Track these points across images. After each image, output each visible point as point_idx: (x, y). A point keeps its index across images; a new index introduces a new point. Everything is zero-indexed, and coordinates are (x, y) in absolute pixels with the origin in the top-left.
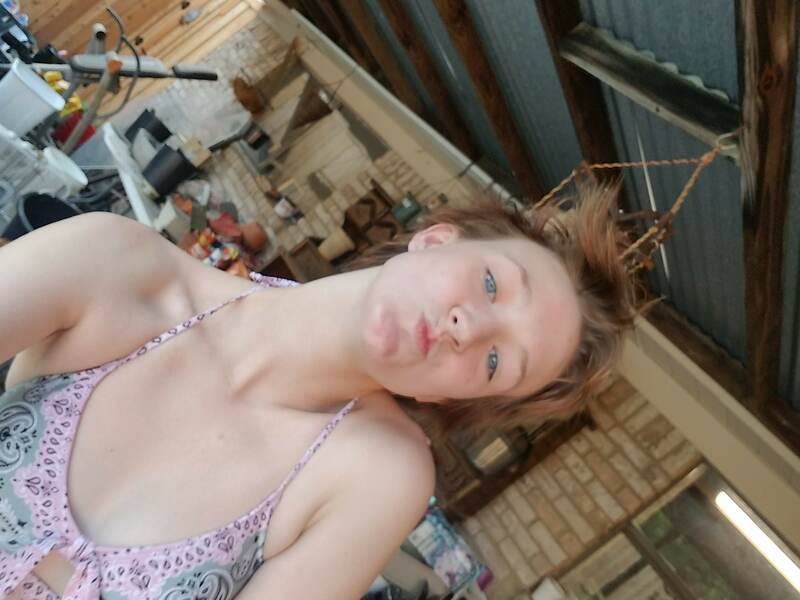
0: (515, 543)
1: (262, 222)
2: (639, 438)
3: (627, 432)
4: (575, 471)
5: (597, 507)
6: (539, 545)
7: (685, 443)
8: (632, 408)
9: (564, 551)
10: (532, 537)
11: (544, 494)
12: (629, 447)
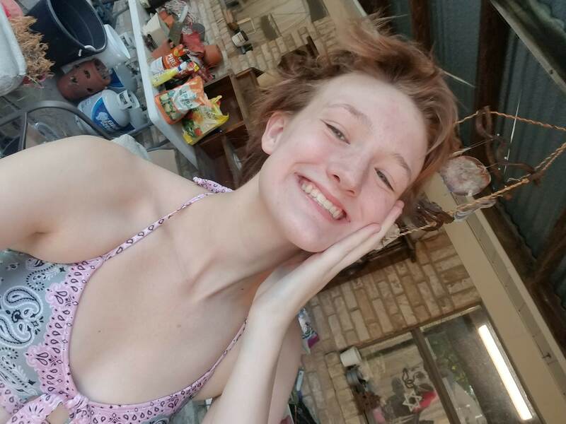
0: (339, 320)
1: (220, 45)
2: (443, 276)
3: (435, 270)
4: (392, 284)
5: (399, 312)
6: (354, 325)
7: (473, 288)
8: (445, 255)
9: (370, 334)
10: (351, 320)
11: (367, 294)
12: (434, 280)
